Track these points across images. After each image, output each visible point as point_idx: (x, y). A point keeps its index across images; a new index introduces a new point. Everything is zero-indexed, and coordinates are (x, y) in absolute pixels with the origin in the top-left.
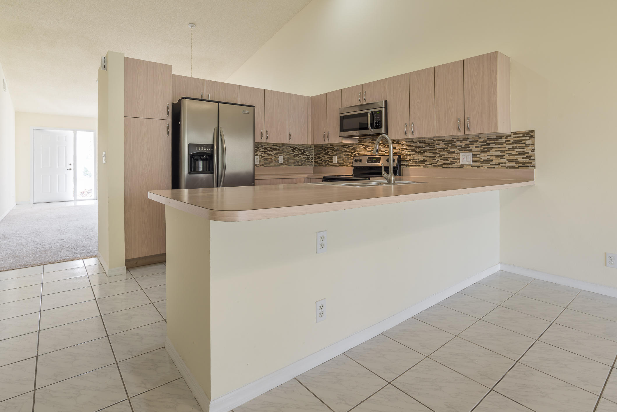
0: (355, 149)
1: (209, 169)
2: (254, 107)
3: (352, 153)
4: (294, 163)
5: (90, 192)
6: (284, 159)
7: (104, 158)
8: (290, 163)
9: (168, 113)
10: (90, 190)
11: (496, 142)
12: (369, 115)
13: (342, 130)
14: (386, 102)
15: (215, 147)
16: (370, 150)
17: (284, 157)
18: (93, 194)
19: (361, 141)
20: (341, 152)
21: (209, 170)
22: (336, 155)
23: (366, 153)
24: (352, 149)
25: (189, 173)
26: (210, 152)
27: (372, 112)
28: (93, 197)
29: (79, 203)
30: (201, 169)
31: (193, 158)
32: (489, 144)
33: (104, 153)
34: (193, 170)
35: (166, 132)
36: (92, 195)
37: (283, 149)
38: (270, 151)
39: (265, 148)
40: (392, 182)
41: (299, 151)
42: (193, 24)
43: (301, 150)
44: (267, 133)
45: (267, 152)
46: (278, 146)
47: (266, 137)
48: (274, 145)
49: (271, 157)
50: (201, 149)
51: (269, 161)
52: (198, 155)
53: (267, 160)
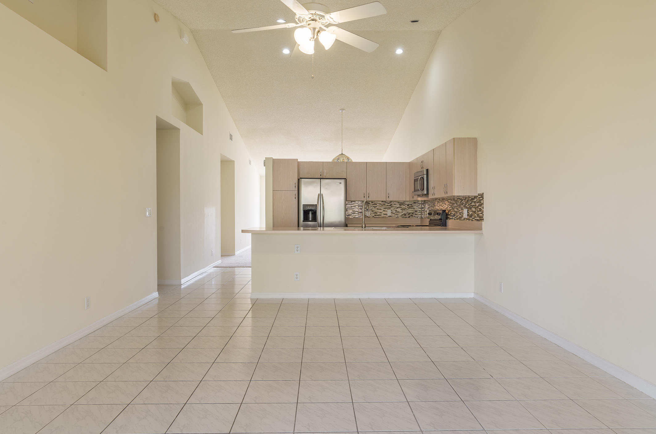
0: (434, 204)
1: (315, 219)
2: (345, 179)
3: (433, 207)
4: (402, 216)
6: (392, 212)
8: (397, 215)
9: (295, 187)
11: (474, 201)
12: (419, 180)
13: (415, 190)
14: (427, 170)
15: (319, 206)
17: (391, 210)
20: (430, 206)
22: (428, 209)
25: (303, 221)
26: (316, 209)
27: (421, 178)
30: (310, 219)
31: (306, 213)
32: (472, 203)
34: (306, 219)
35: (294, 198)
37: (391, 205)
38: (379, 206)
39: (376, 204)
41: (406, 206)
42: (342, 110)
43: (408, 205)
44: (369, 194)
45: (377, 207)
46: (386, 203)
47: (367, 197)
48: (382, 202)
49: (380, 211)
50: (311, 207)
51: (378, 214)
52: (309, 210)
53: (377, 213)
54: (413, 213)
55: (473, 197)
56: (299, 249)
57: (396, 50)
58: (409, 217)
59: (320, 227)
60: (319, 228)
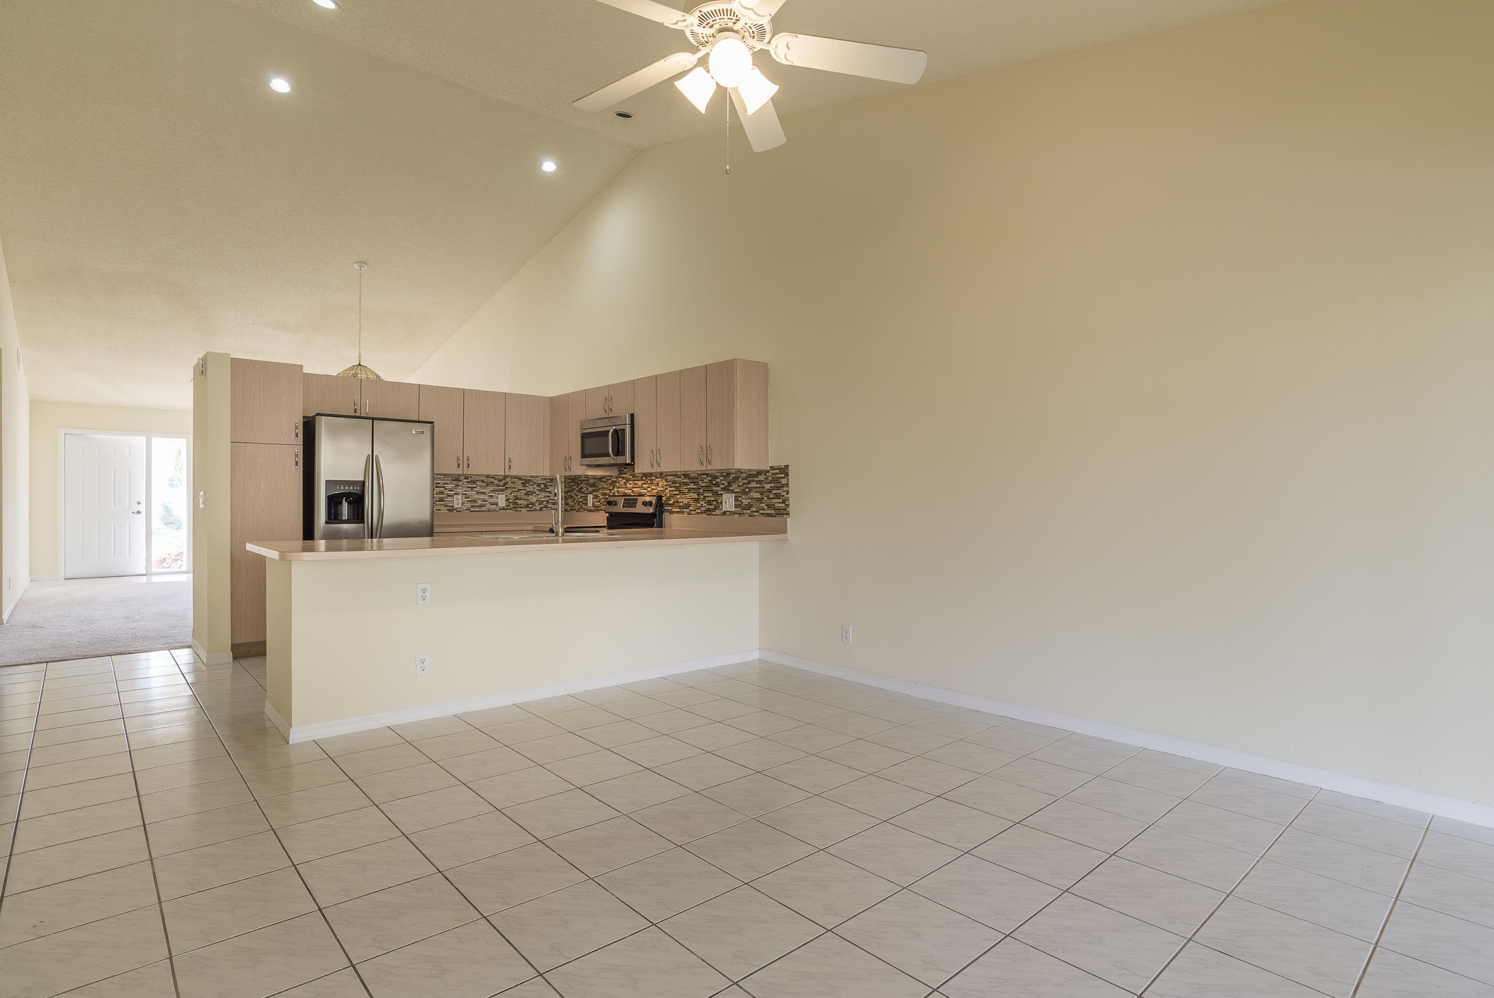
0: (613, 483)
1: (358, 515)
2: (433, 422)
3: (610, 490)
4: (527, 506)
5: (179, 558)
6: (507, 500)
7: (201, 501)
8: (517, 506)
9: (297, 436)
10: (178, 555)
11: (756, 479)
12: (610, 434)
13: (584, 455)
14: (632, 416)
15: (368, 484)
16: (631, 486)
17: (506, 496)
18: (186, 563)
19: (621, 472)
20: (597, 488)
21: (358, 519)
22: (591, 493)
23: (627, 491)
24: (611, 484)
25: (327, 523)
26: (359, 493)
27: (615, 431)
28: (184, 568)
29: (155, 579)
30: (345, 517)
31: (333, 501)
32: (749, 483)
33: (202, 493)
34: (333, 516)
35: (294, 463)
36: (182, 565)
37: (506, 483)
38: (481, 487)
39: (474, 482)
40: (560, 535)
41: (535, 486)
42: (362, 263)
43: (539, 485)
44: (468, 460)
45: (475, 487)
46: (495, 479)
47: (465, 466)
48: (488, 477)
49: (482, 497)
50: (345, 487)
51: (480, 502)
52: (341, 496)
53: (476, 501)
54: (547, 502)
55: (755, 473)
56: (427, 594)
57: (543, 163)
58: (541, 509)
59: (372, 538)
60: (370, 540)
